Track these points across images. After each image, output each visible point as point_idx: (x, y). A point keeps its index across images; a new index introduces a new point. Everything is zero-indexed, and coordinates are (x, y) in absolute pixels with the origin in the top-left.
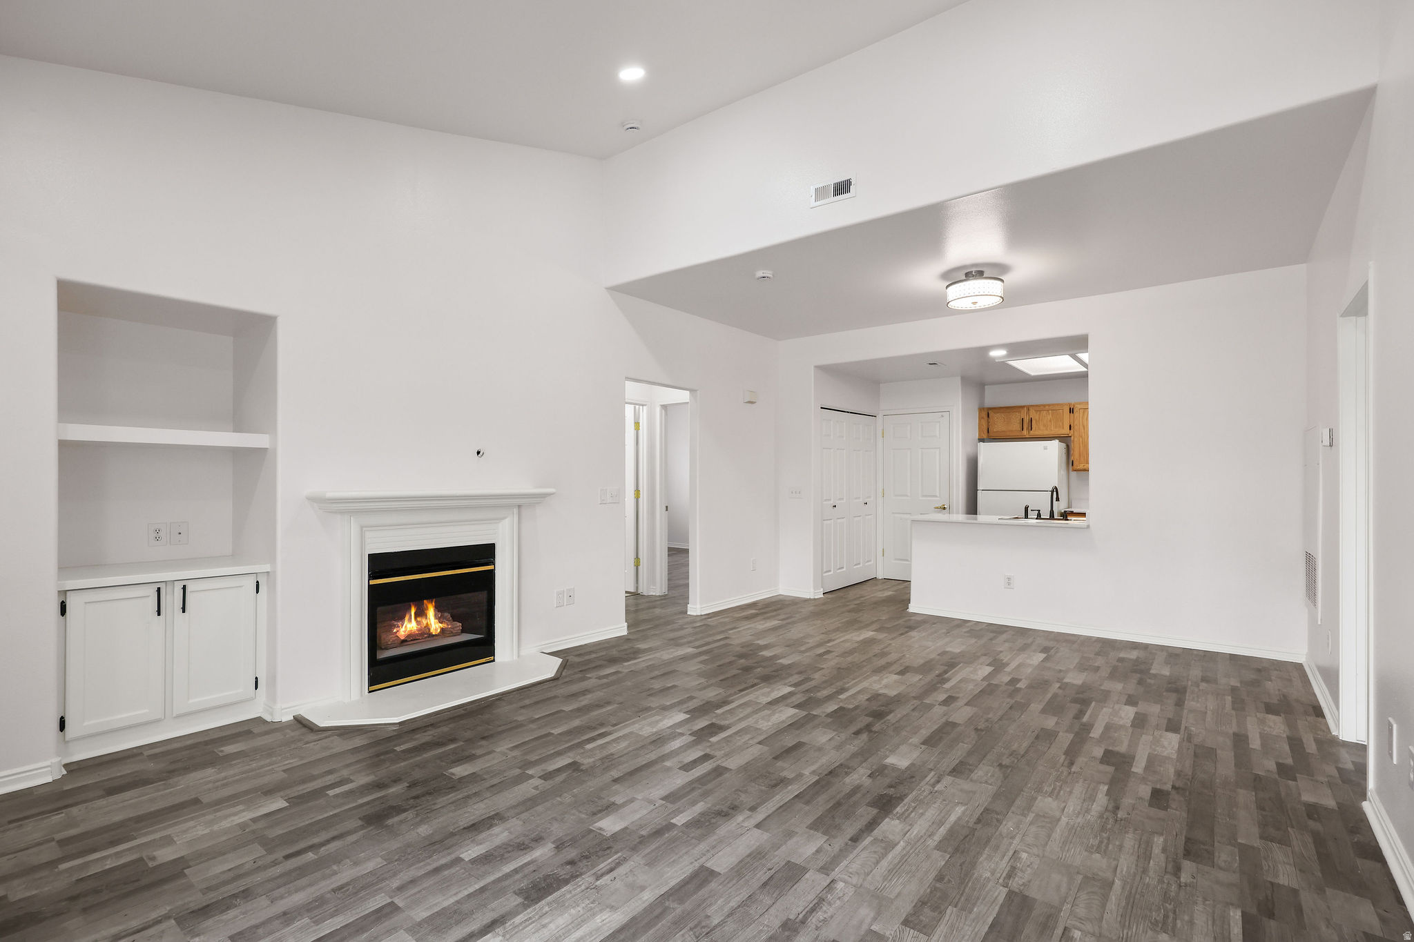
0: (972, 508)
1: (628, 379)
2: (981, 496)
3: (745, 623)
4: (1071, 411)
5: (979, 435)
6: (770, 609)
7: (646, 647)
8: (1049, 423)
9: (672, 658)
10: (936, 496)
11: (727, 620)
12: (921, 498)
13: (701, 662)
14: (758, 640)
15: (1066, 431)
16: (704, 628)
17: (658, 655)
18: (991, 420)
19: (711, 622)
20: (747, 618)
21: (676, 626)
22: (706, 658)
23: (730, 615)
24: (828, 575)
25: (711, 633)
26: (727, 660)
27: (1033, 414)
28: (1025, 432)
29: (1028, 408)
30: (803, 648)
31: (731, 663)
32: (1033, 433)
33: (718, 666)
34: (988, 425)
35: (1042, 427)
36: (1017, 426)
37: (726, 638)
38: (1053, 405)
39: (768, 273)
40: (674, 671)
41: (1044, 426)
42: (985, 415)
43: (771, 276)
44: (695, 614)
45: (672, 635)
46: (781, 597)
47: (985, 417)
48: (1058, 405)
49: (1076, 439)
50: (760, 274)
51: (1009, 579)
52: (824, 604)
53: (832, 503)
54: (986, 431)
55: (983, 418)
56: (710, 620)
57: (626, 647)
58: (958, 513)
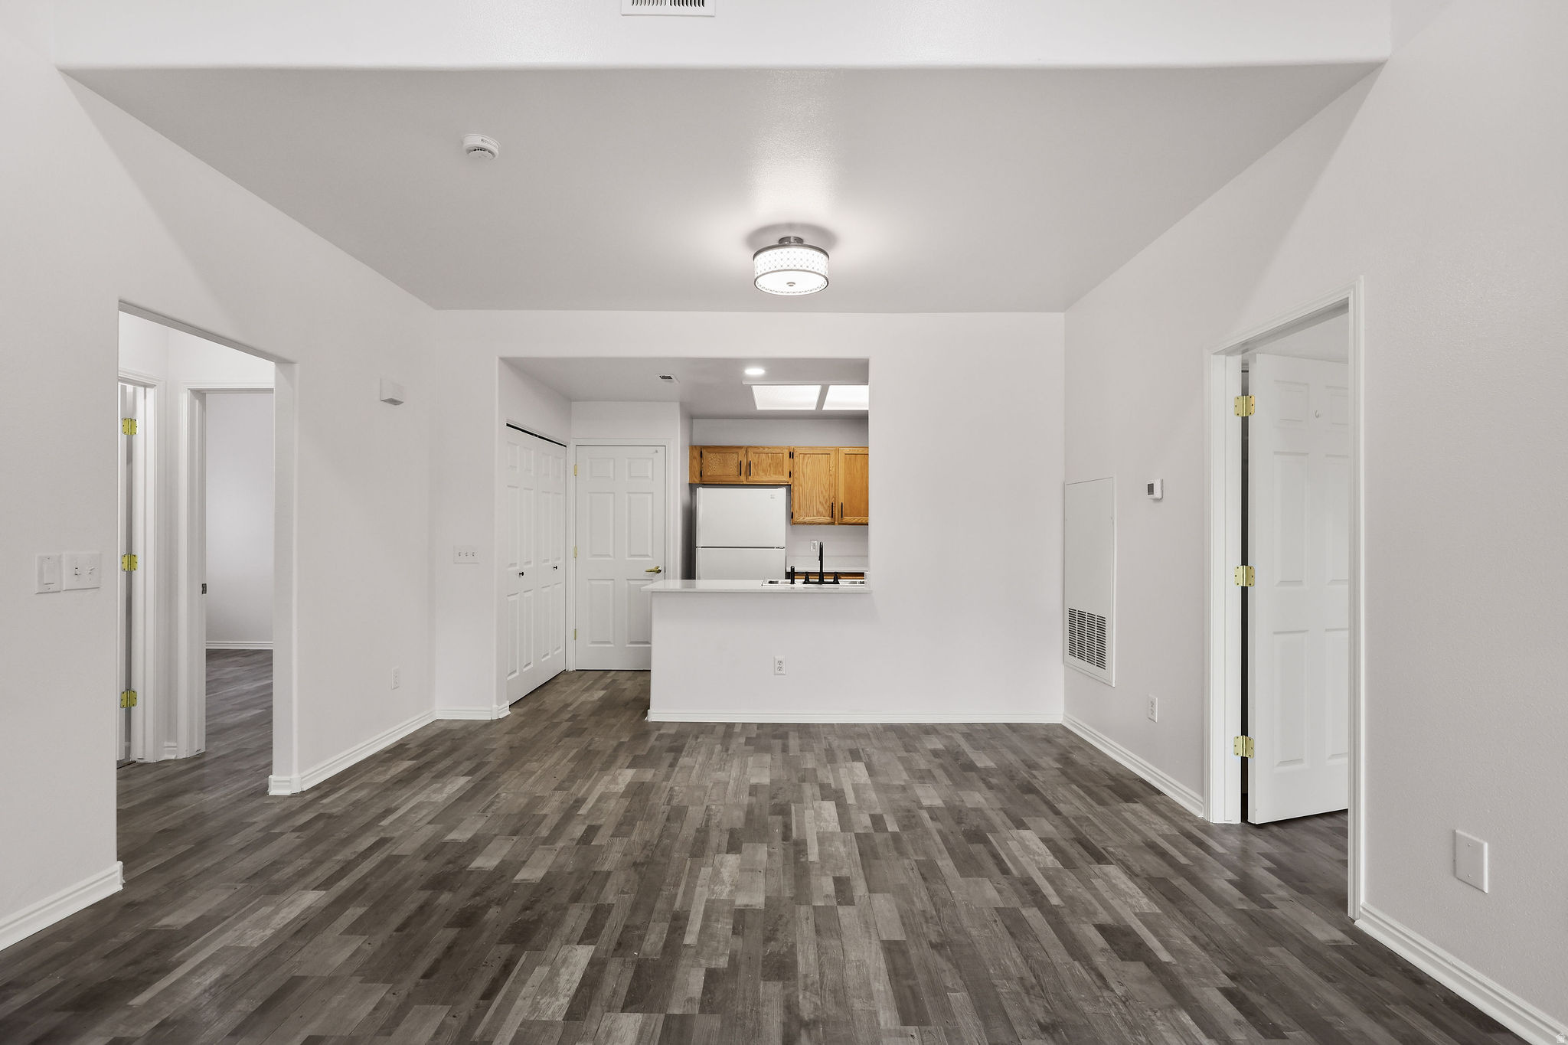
0: (689, 571)
1: (126, 306)
2: (701, 555)
3: (406, 793)
4: (791, 455)
5: (691, 477)
6: (436, 752)
7: (190, 919)
8: (769, 469)
9: (274, 936)
10: (647, 556)
11: (362, 794)
12: (628, 559)
13: (353, 929)
14: (450, 830)
15: (785, 478)
16: (320, 824)
17: (228, 938)
18: (704, 461)
19: (332, 803)
20: (405, 780)
21: (251, 833)
22: (361, 911)
23: (364, 779)
24: (515, 678)
25: (343, 836)
26: (410, 906)
27: (752, 457)
28: (743, 478)
29: (747, 448)
30: (544, 832)
31: (423, 909)
32: (753, 479)
33: (398, 930)
34: (701, 468)
35: (761, 473)
36: (732, 470)
37: (381, 843)
38: (774, 448)
39: (492, 145)
40: (293, 983)
41: (764, 471)
42: (696, 454)
43: (496, 151)
44: (287, 792)
45: (249, 863)
46: (442, 725)
47: (698, 457)
48: (777, 448)
49: (796, 488)
50: (475, 140)
51: (780, 662)
52: (521, 727)
53: (518, 569)
54: (698, 474)
55: (695, 458)
56: (325, 801)
57: (127, 936)
58: (675, 578)
